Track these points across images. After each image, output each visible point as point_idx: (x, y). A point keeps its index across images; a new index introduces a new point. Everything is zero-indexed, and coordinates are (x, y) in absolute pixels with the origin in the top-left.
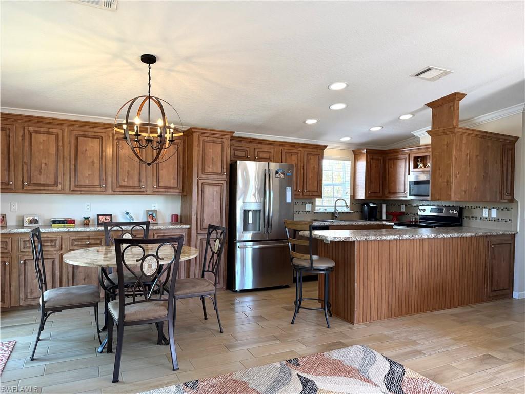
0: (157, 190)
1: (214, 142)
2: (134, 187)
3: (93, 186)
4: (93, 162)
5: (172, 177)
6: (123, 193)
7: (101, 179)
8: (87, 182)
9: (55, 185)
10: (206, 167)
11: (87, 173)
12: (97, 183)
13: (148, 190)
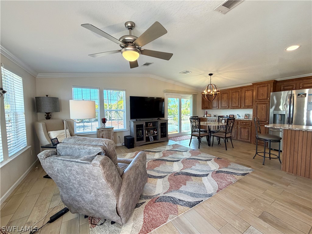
0: (244, 107)
1: (263, 86)
2: (237, 106)
3: (226, 107)
4: (225, 100)
5: (250, 102)
6: (234, 108)
7: (227, 105)
8: (224, 106)
9: (217, 107)
10: (259, 97)
11: (224, 103)
12: (226, 106)
13: (241, 107)
